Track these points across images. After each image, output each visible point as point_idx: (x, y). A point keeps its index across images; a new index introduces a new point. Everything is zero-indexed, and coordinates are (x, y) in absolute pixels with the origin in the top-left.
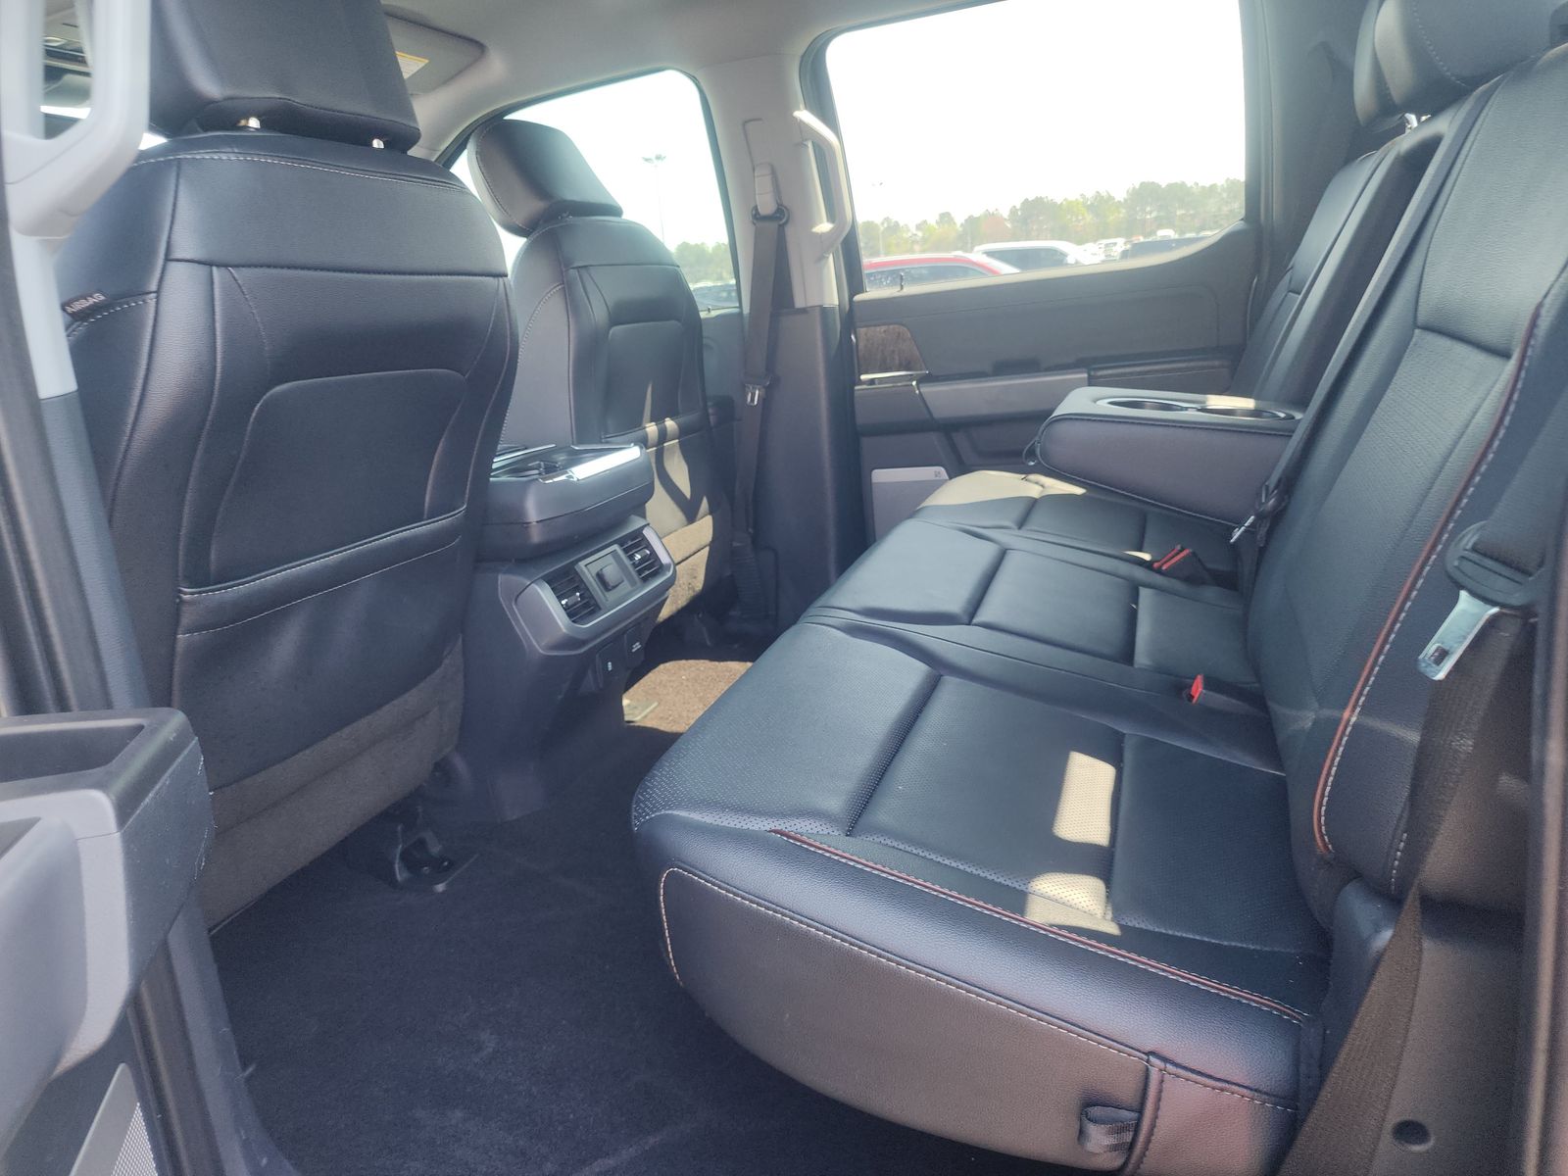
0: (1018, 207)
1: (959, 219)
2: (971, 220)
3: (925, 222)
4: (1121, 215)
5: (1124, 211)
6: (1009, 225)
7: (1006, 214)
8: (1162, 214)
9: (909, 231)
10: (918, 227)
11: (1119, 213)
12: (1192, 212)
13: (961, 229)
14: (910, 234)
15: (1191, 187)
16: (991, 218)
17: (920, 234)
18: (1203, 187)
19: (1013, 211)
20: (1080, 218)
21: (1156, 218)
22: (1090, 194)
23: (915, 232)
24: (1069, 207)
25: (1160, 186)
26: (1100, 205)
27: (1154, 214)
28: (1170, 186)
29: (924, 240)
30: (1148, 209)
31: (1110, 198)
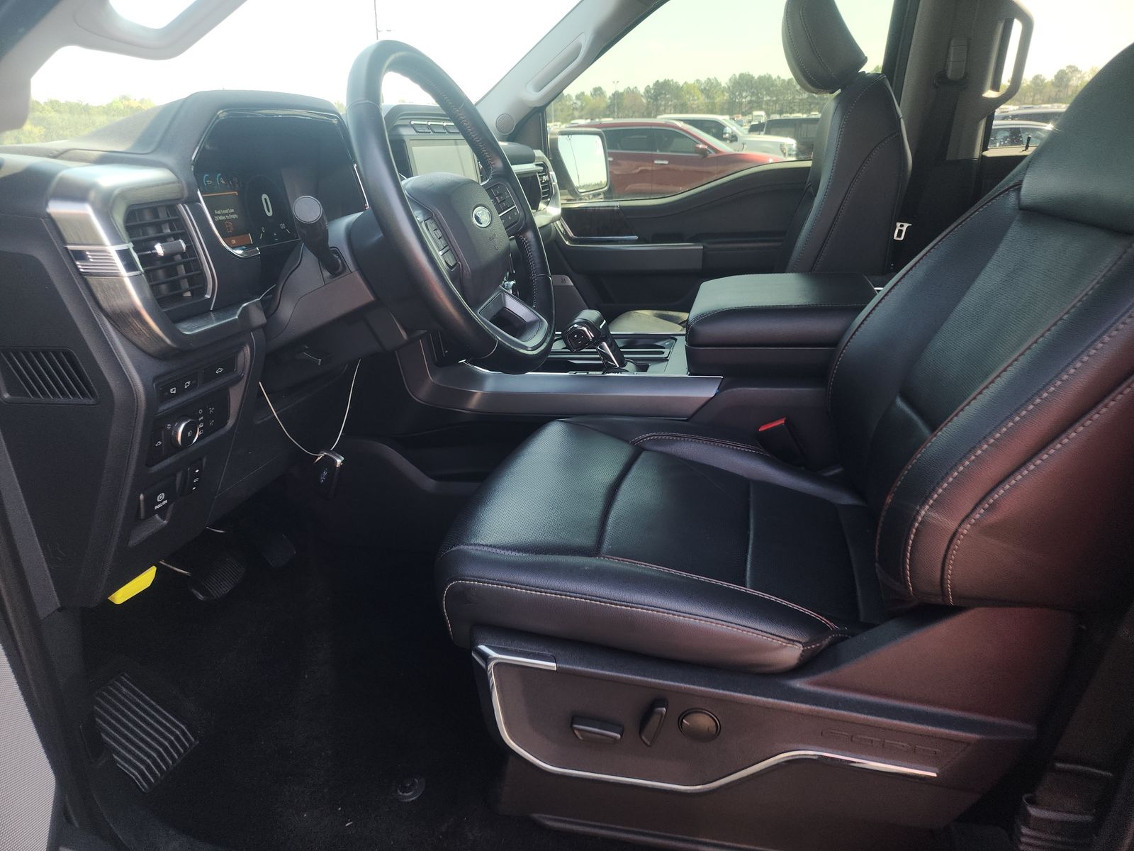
0: (651, 87)
1: (609, 93)
2: (617, 96)
3: (583, 93)
4: (725, 98)
5: (727, 95)
6: (644, 101)
7: (642, 90)
8: (753, 98)
9: (571, 100)
10: (578, 97)
11: (724, 95)
12: (775, 99)
13: (609, 101)
14: (571, 102)
15: (775, 80)
16: (631, 93)
17: (579, 103)
18: (784, 80)
19: (647, 90)
20: (696, 98)
21: (750, 102)
22: (703, 79)
23: (575, 101)
24: (688, 89)
25: (753, 78)
26: (709, 89)
27: (748, 99)
28: (761, 78)
29: (582, 108)
30: (744, 94)
31: (718, 84)
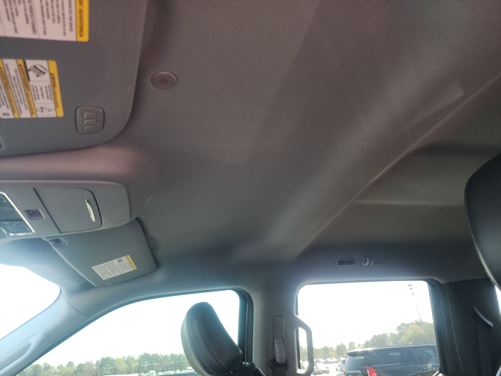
0: (100, 360)
1: (76, 364)
2: (81, 366)
3: (61, 365)
4: (136, 365)
5: (137, 363)
6: (95, 368)
7: (94, 363)
8: (150, 365)
9: (54, 369)
10: (58, 368)
11: (136, 364)
12: (160, 364)
13: (76, 368)
14: (54, 370)
15: (160, 355)
16: (89, 364)
17: (58, 370)
18: (163, 356)
19: (97, 362)
20: (122, 365)
21: (148, 366)
22: (126, 356)
23: (56, 370)
24: (118, 361)
25: (150, 355)
26: (129, 361)
27: (148, 365)
28: (153, 355)
29: (60, 373)
30: (145, 363)
31: (133, 358)
